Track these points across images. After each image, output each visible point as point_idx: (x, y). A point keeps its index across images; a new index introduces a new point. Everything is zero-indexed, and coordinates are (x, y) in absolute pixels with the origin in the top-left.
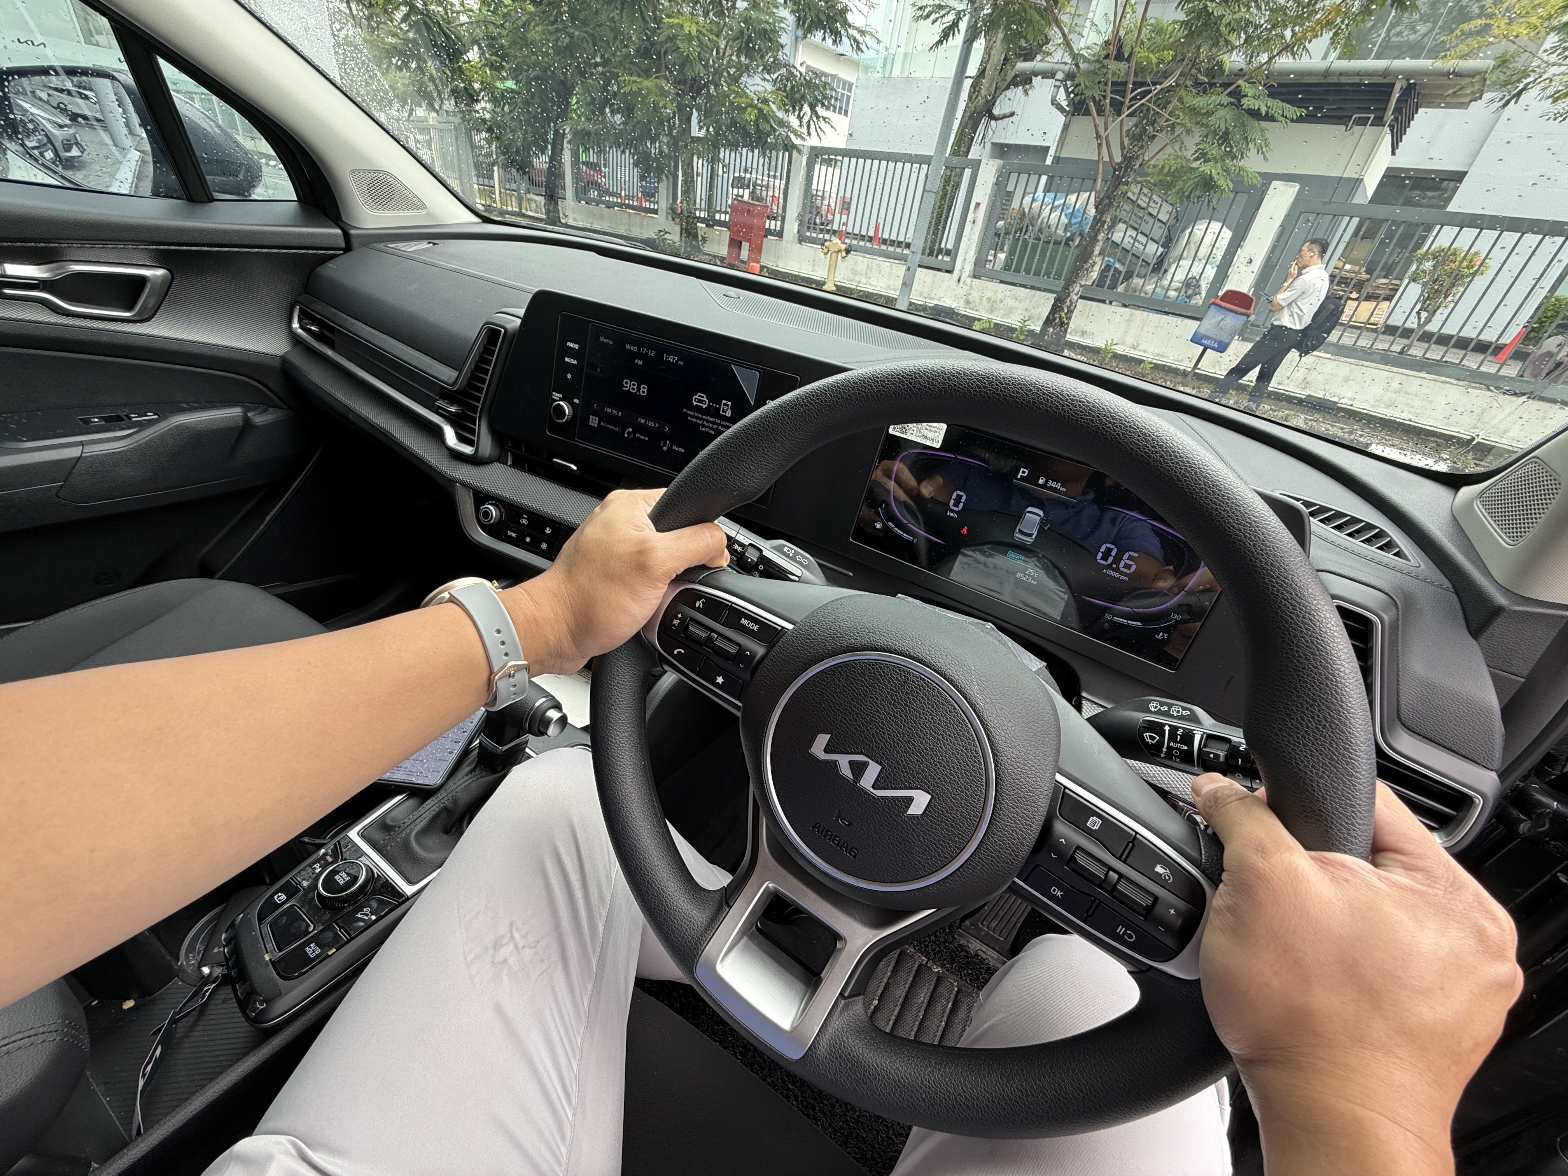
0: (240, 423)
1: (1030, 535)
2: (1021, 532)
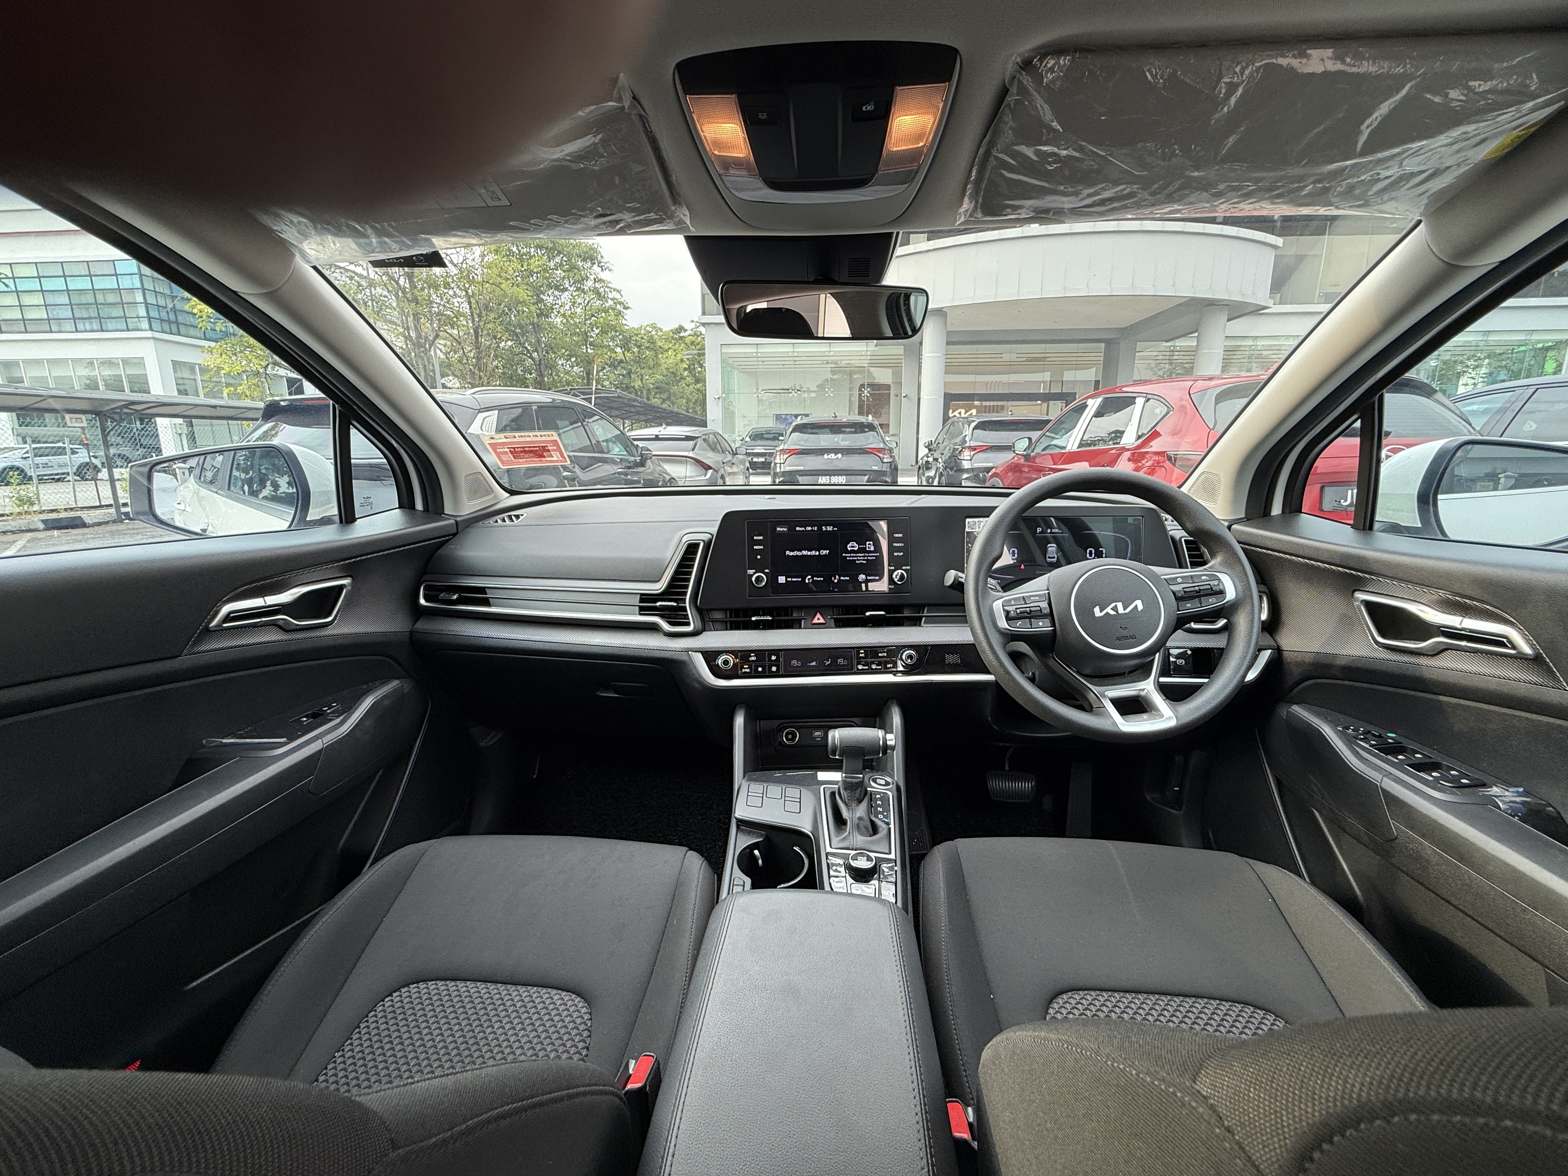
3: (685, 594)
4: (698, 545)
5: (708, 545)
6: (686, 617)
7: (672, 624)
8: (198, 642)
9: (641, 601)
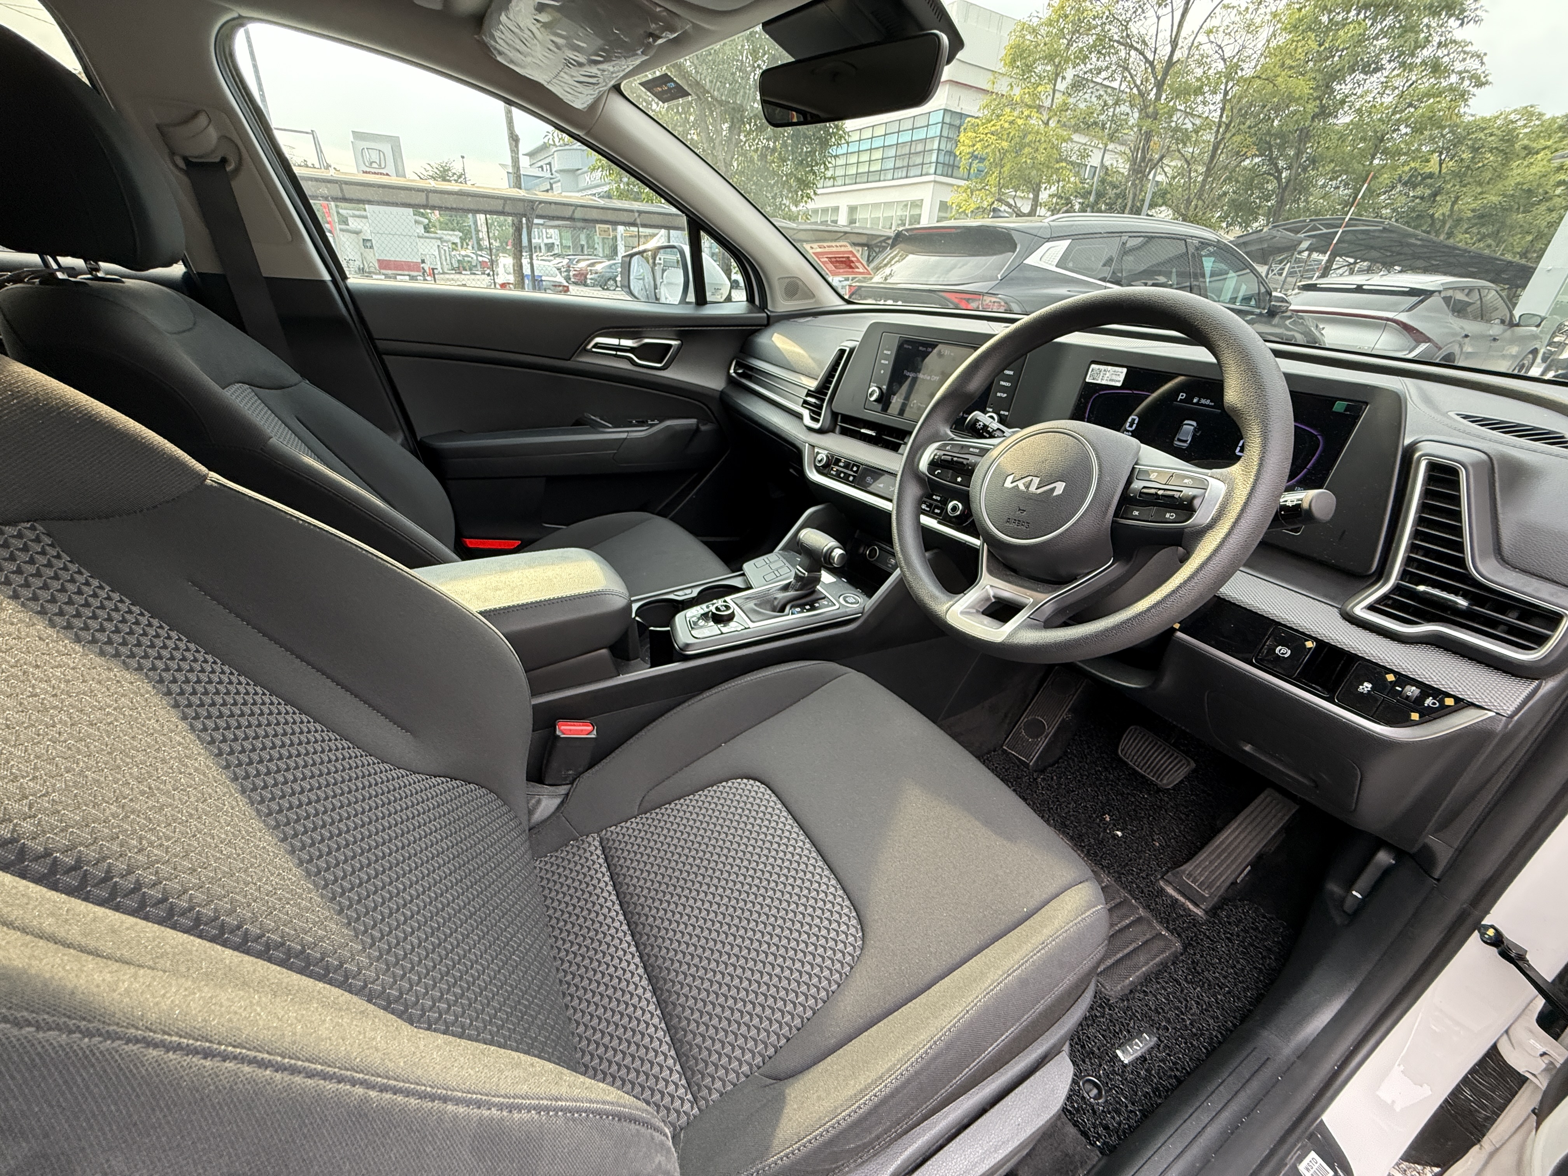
0: (694, 427)
1: (1185, 441)
2: (1179, 440)
3: (826, 394)
4: (844, 351)
5: (852, 351)
6: (819, 415)
7: (813, 419)
8: (580, 355)
9: (808, 395)
